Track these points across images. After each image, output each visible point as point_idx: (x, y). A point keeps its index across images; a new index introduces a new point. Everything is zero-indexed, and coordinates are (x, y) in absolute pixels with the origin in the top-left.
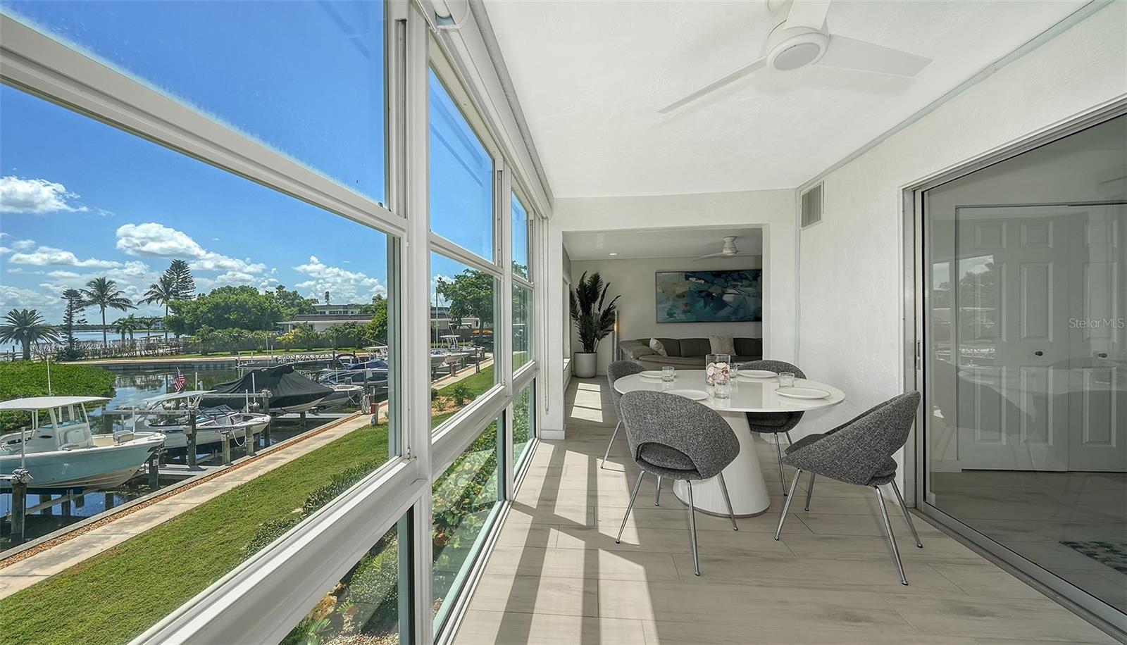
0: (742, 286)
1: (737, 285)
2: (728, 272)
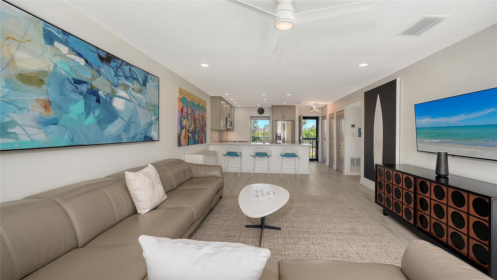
0: (133, 89)
1: (128, 87)
2: (120, 62)
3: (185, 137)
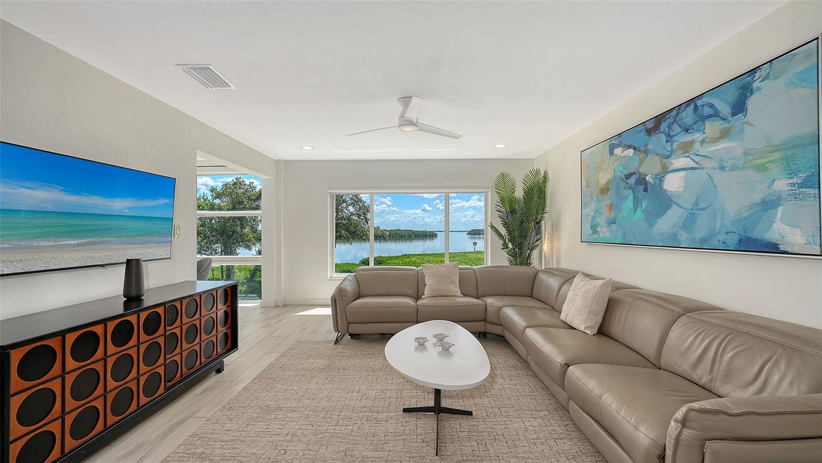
0: (702, 142)
1: (691, 143)
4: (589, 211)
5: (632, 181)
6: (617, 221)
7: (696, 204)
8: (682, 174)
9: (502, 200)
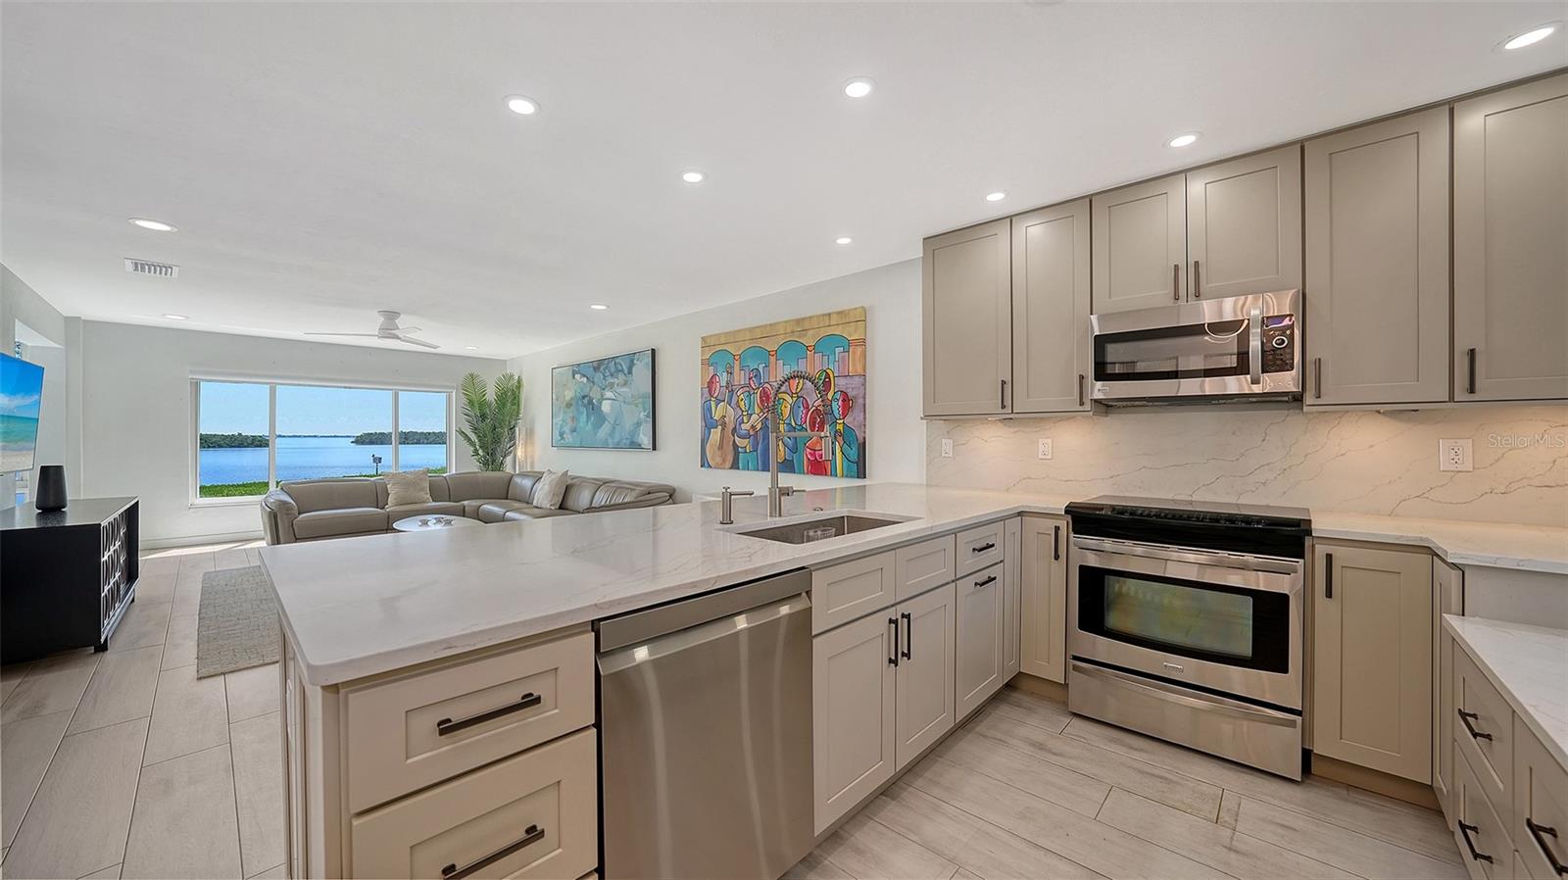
0: (617, 385)
1: (614, 384)
2: (606, 362)
3: (721, 447)
4: (558, 420)
5: (586, 401)
6: (578, 430)
7: (615, 422)
8: (610, 401)
9: (471, 403)
